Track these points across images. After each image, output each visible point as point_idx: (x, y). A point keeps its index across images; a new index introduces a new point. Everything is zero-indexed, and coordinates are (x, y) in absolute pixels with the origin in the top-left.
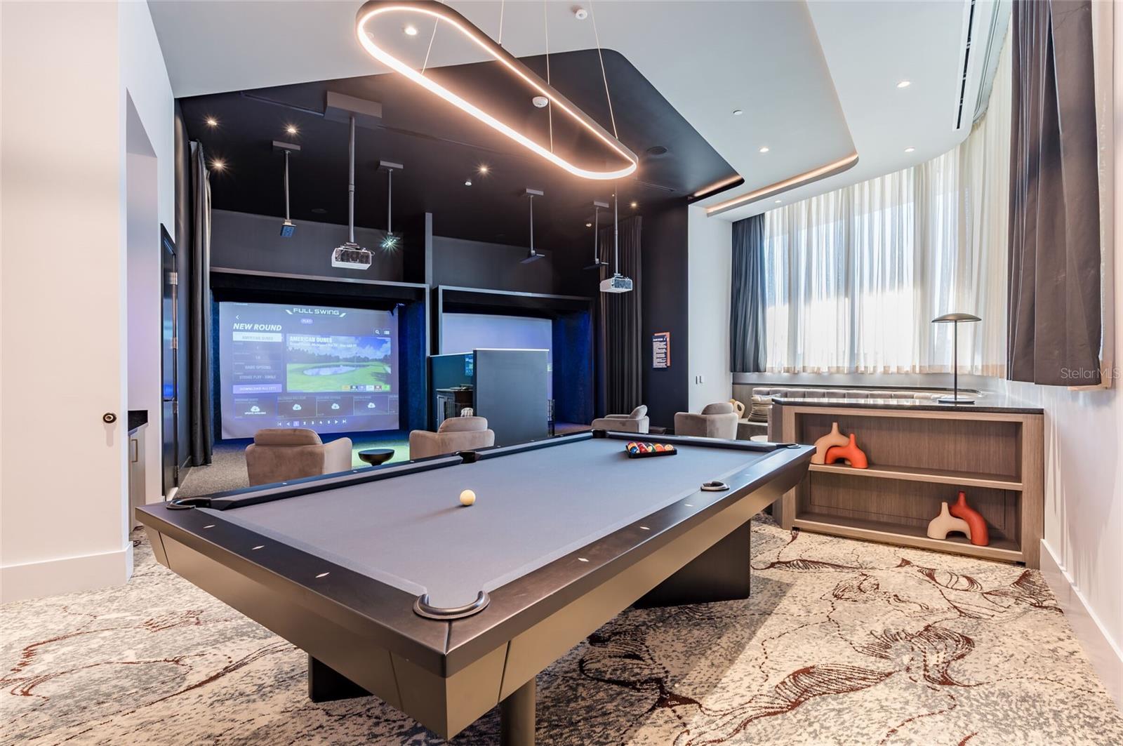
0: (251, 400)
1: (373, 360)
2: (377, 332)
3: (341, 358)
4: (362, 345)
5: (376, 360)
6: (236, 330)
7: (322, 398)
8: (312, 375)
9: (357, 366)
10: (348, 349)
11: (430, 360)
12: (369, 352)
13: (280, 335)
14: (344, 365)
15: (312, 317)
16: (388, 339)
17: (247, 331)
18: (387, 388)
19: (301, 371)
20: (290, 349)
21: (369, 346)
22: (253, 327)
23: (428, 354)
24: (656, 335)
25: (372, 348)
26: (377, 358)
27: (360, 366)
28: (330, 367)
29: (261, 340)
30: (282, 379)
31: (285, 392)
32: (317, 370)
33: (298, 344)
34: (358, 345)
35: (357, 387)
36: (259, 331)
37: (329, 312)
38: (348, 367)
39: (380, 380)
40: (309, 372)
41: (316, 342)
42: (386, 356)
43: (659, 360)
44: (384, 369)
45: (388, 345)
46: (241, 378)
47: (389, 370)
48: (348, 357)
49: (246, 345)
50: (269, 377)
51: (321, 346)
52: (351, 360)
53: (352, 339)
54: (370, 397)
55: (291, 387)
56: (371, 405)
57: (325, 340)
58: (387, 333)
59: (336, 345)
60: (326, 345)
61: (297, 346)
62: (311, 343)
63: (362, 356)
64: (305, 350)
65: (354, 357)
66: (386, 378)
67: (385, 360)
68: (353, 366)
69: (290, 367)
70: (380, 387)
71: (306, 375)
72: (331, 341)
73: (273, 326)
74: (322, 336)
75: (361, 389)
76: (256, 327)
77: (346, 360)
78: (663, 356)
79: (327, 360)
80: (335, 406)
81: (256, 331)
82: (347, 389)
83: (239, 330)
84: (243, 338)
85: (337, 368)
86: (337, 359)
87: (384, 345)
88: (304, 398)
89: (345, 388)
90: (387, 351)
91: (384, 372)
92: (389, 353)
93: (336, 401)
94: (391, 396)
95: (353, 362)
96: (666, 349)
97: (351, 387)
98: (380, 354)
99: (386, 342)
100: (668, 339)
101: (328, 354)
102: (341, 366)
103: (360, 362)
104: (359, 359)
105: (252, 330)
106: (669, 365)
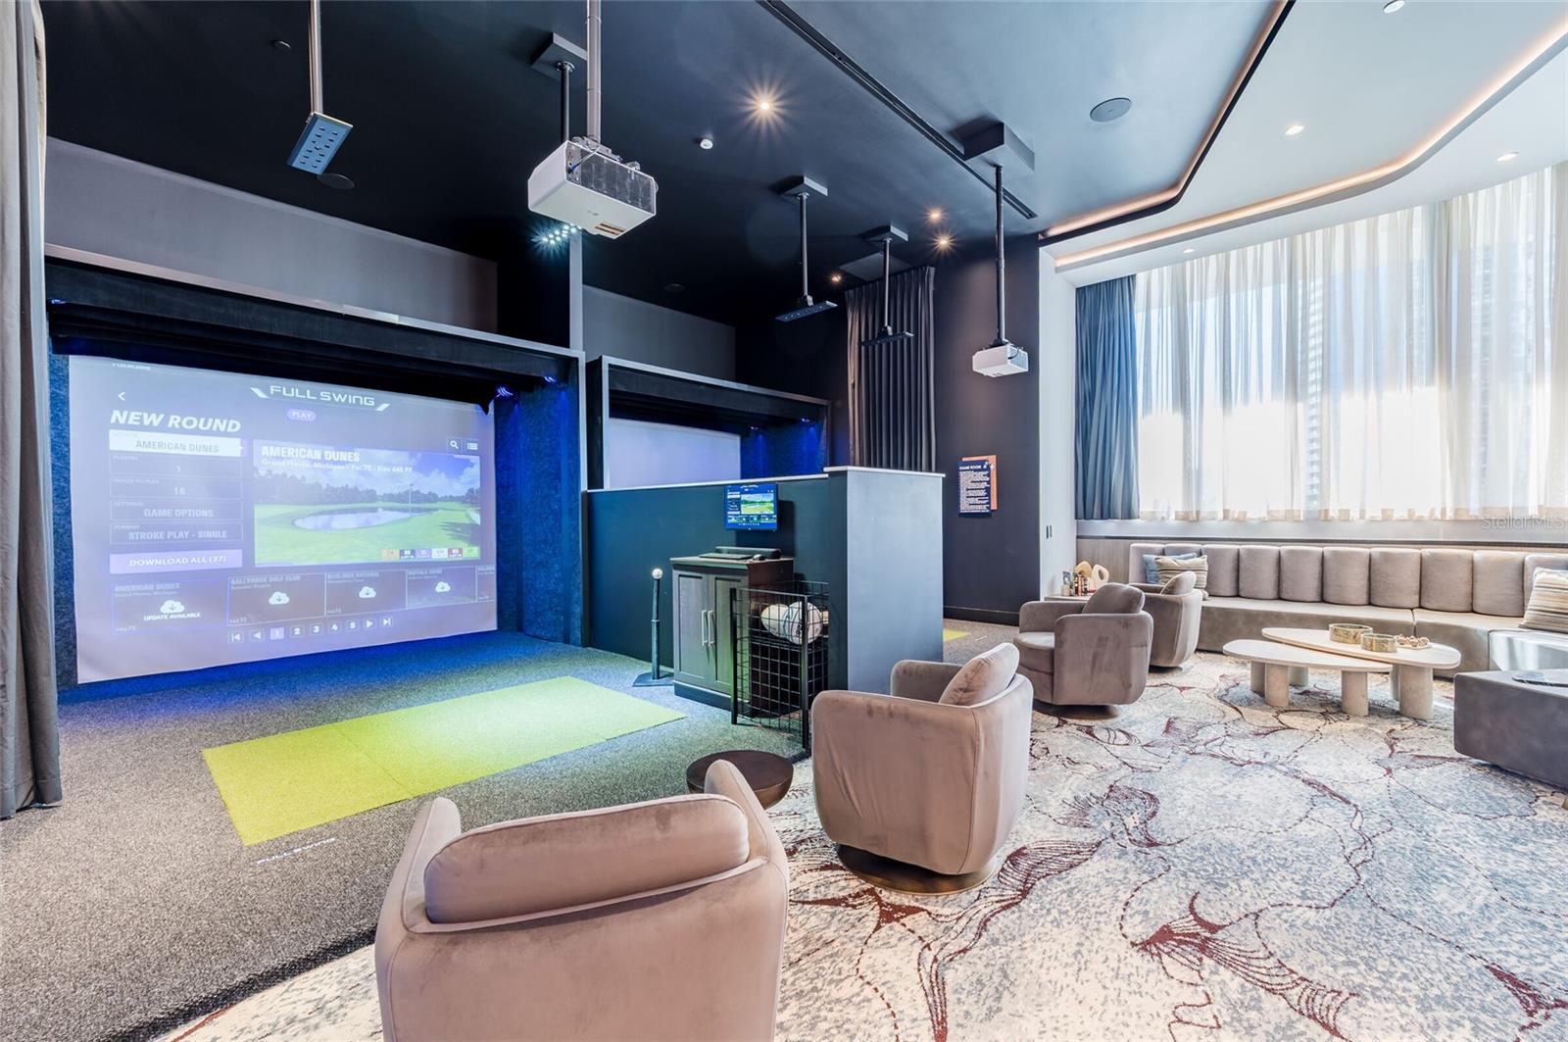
0: (159, 587)
1: (446, 499)
2: (454, 444)
3: (379, 492)
4: (424, 467)
5: (451, 499)
6: (117, 426)
7: (338, 576)
8: (316, 529)
9: (413, 510)
10: (395, 477)
11: (588, 497)
12: (437, 482)
13: (237, 441)
14: (385, 509)
15: (317, 406)
16: (475, 459)
17: (151, 428)
18: (472, 552)
19: (291, 521)
20: (263, 473)
21: (437, 470)
22: (165, 421)
23: (584, 487)
24: (964, 459)
25: (443, 474)
26: (454, 495)
27: (419, 510)
28: (354, 511)
29: (188, 452)
30: (242, 536)
31: (249, 566)
32: (326, 517)
33: (283, 463)
34: (416, 469)
35: (413, 552)
36: (181, 431)
37: (352, 399)
38: (395, 513)
39: (460, 538)
40: (308, 523)
41: (323, 461)
42: (471, 490)
43: (972, 500)
44: (468, 516)
45: (476, 470)
46: (131, 536)
47: (477, 518)
48: (396, 491)
49: (146, 462)
50: (209, 534)
51: (336, 468)
52: (400, 498)
53: (403, 456)
54: (439, 571)
55: (264, 556)
56: (443, 587)
57: (344, 456)
58: (473, 447)
59: (368, 467)
60: (347, 466)
61: (278, 468)
62: (313, 461)
63: (425, 491)
64: (299, 477)
65: (407, 492)
66: (473, 534)
67: (470, 499)
68: (405, 510)
69: (261, 512)
70: (461, 551)
71: (299, 528)
72: (357, 459)
73: (217, 421)
74: (339, 448)
75: (422, 556)
76: (174, 421)
77: (390, 497)
78: (983, 493)
79: (352, 499)
80: (367, 593)
81: (173, 430)
82: (395, 557)
83: (127, 427)
84: (139, 444)
85: (370, 515)
86: (371, 496)
87: (468, 470)
88: (297, 578)
89: (389, 555)
90: (471, 482)
91: (468, 522)
92: (477, 486)
93: (370, 582)
94: (481, 568)
95: (403, 502)
96: (989, 482)
97: (402, 553)
98: (459, 488)
99: (472, 465)
100: (992, 467)
101: (350, 486)
102: (380, 510)
103: (418, 502)
104: (417, 497)
105: (163, 428)
106: (994, 506)
